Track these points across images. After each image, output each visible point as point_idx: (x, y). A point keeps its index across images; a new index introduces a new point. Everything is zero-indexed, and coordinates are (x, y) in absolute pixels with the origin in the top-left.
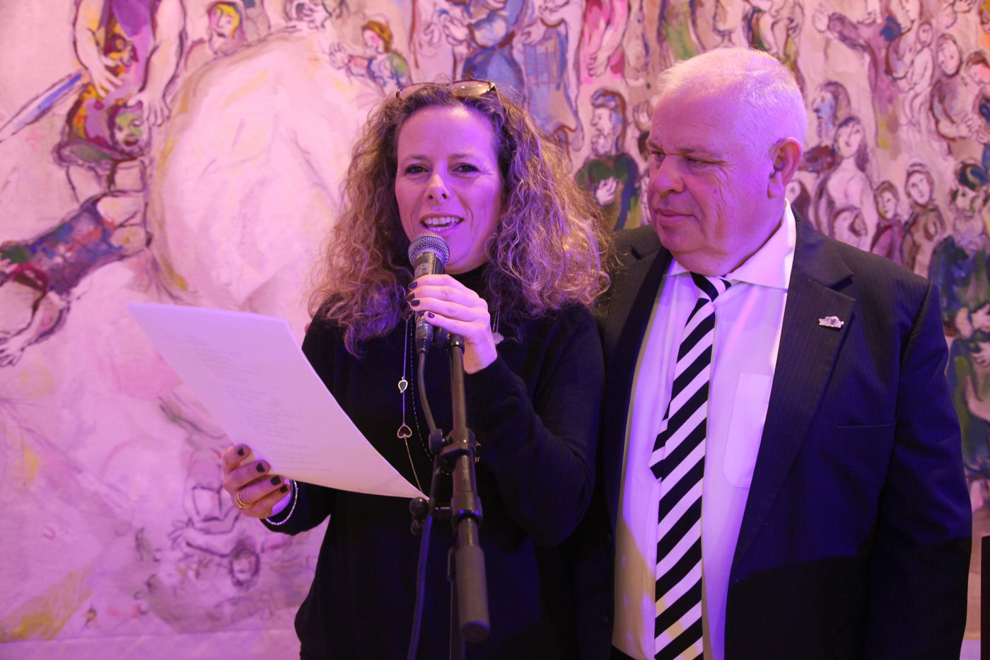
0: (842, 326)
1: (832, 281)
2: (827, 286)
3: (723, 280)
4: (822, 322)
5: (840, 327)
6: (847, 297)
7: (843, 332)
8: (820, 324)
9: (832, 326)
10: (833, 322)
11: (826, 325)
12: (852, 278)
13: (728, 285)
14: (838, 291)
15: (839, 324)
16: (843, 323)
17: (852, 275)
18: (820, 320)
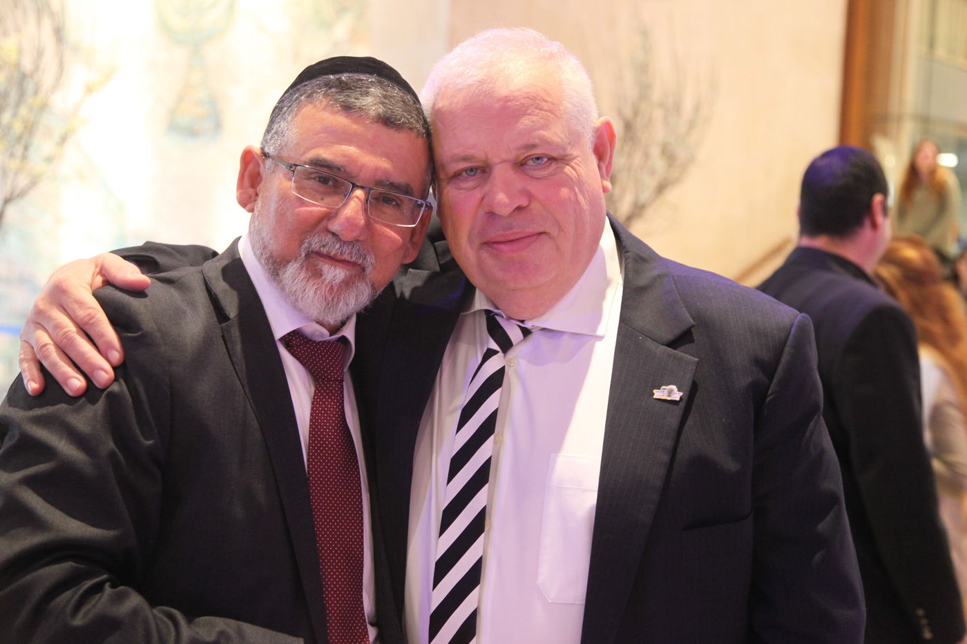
0: (681, 398)
1: (669, 336)
2: (663, 345)
3: (519, 326)
4: (658, 394)
5: (678, 399)
6: (687, 356)
7: (682, 405)
8: (655, 397)
9: (669, 399)
10: (670, 392)
11: (663, 398)
12: (693, 330)
13: (526, 332)
14: (675, 349)
15: (677, 396)
16: (682, 394)
17: (693, 326)
18: (655, 391)
